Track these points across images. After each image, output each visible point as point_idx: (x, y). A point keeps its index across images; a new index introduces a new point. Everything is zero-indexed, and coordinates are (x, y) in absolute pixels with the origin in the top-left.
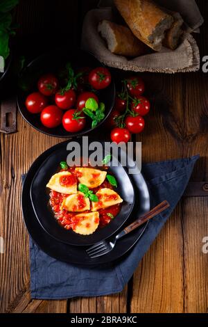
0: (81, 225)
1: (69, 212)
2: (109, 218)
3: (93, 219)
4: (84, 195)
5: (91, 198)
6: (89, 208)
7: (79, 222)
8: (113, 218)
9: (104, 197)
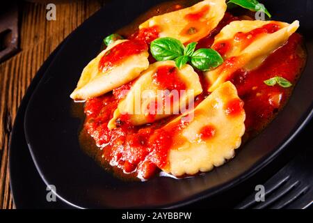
0: (183, 141)
1: (137, 127)
2: (277, 88)
4: (173, 63)
5: (197, 64)
6: (200, 90)
7: (176, 138)
8: (288, 84)
9: (236, 41)
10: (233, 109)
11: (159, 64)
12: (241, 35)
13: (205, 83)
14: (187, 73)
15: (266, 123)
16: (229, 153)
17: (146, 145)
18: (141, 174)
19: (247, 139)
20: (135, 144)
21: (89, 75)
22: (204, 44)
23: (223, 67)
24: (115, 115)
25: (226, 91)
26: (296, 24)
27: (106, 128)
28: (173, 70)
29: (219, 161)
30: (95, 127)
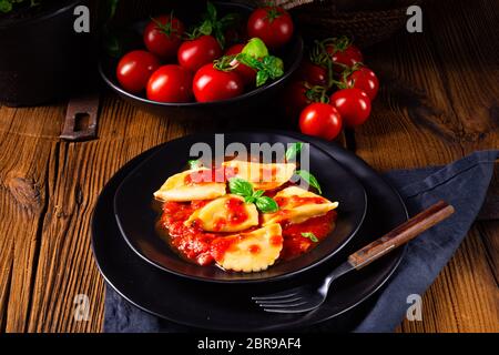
1: (205, 232)
2: (308, 240)
3: (268, 236)
4: (243, 199)
5: (260, 205)
6: (256, 223)
7: (233, 246)
8: (316, 240)
9: (292, 201)
10: (275, 241)
11: (232, 196)
12: (296, 198)
13: (261, 220)
14: (251, 209)
15: (293, 257)
16: (265, 267)
17: (210, 244)
18: (201, 260)
19: (278, 263)
20: (202, 241)
21: (173, 184)
22: (269, 194)
23: (277, 214)
24: (191, 218)
25: (274, 229)
26: (336, 204)
27: (182, 224)
28: (241, 203)
29: (257, 268)
30: (172, 222)
